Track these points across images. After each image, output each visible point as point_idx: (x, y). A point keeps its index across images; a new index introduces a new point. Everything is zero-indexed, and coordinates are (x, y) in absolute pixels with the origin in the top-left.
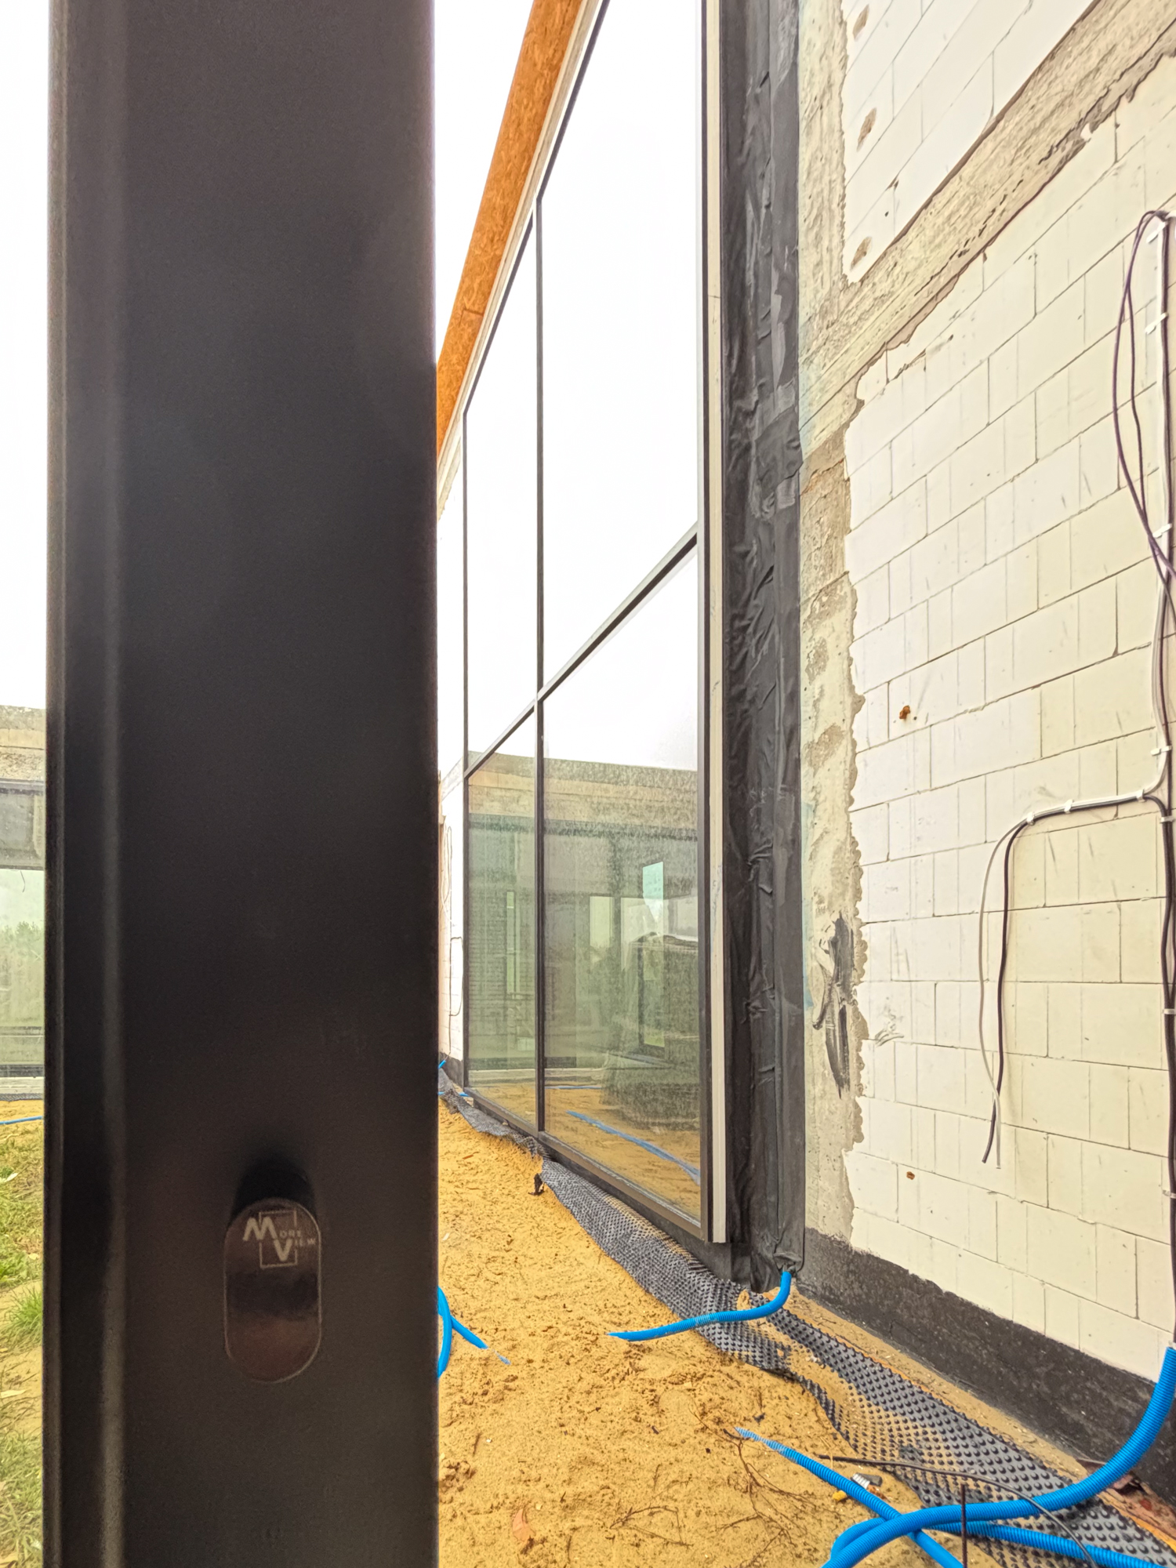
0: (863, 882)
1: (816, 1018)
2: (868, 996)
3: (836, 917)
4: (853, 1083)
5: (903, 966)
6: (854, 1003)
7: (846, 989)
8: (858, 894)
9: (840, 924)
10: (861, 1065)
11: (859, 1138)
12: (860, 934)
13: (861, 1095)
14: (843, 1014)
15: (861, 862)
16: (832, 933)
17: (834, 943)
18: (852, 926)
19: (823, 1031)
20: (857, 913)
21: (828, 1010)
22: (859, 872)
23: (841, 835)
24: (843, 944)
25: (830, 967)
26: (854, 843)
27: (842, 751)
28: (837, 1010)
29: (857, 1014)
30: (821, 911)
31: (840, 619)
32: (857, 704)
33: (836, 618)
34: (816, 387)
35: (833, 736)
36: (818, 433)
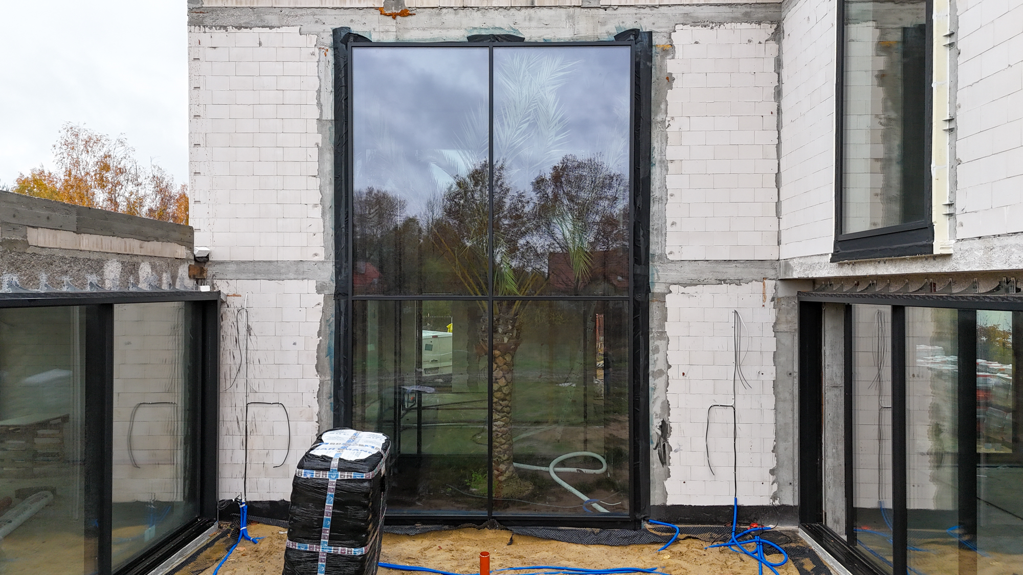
0: (670, 412)
1: (654, 446)
2: (672, 441)
3: (662, 420)
4: (667, 462)
5: (682, 433)
6: (668, 442)
7: (666, 440)
8: (669, 415)
9: (663, 422)
10: (670, 458)
11: (669, 476)
12: (670, 425)
13: (669, 465)
14: (664, 445)
15: (670, 407)
16: (661, 424)
17: (661, 427)
18: (667, 423)
19: (657, 450)
20: (669, 419)
21: (659, 445)
22: (669, 409)
23: (664, 399)
24: (665, 428)
25: (660, 433)
26: (668, 402)
27: (664, 376)
28: (662, 444)
29: (669, 445)
30: (656, 418)
31: (664, 342)
32: (669, 367)
33: (662, 341)
34: (656, 275)
35: (661, 373)
36: (657, 289)
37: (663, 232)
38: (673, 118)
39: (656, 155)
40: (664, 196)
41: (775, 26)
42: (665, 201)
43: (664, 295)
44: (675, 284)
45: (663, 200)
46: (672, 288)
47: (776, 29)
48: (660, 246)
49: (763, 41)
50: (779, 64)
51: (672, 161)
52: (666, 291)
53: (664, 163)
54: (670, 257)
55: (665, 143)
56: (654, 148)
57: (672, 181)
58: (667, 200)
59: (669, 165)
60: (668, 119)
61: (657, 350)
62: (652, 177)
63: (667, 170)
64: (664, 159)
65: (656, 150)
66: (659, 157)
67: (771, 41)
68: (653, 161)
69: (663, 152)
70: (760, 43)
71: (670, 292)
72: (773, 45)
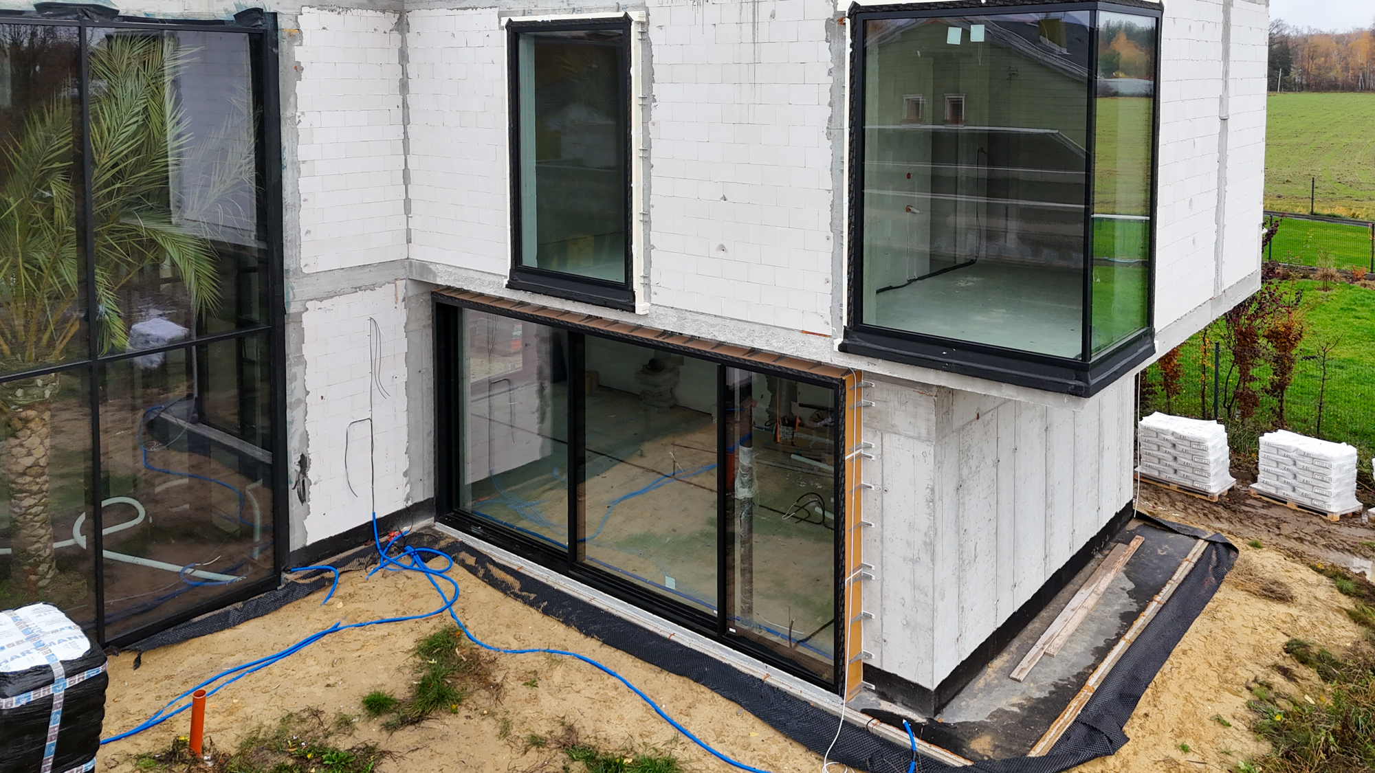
0: (309, 442)
1: (294, 485)
2: (311, 474)
3: (300, 454)
4: (307, 499)
5: (322, 462)
6: (307, 476)
7: (304, 474)
8: (308, 447)
9: (302, 456)
10: (309, 493)
12: (308, 458)
13: (309, 501)
14: (303, 481)
15: (309, 437)
16: (299, 459)
17: (300, 462)
18: (306, 455)
19: (297, 488)
20: (307, 452)
21: (298, 481)
22: (308, 440)
23: (303, 430)
24: (304, 462)
25: (299, 469)
26: (307, 432)
27: (303, 405)
28: (301, 481)
29: (308, 480)
30: (295, 453)
31: (301, 367)
32: (308, 393)
33: (299, 367)
34: (291, 293)
35: (299, 401)
36: (292, 308)
37: (298, 244)
38: (303, 113)
39: (287, 156)
40: (297, 202)
41: (398, 15)
42: (297, 209)
43: (300, 314)
44: (311, 300)
45: (297, 207)
46: (309, 304)
47: (399, 19)
48: (294, 259)
49: (388, 31)
50: (403, 57)
51: (304, 162)
52: (302, 310)
53: (296, 164)
54: (306, 270)
55: (296, 142)
56: (285, 148)
57: (305, 185)
58: (300, 206)
59: (302, 166)
60: (298, 114)
61: (295, 377)
62: (284, 181)
63: (299, 172)
64: (295, 160)
65: (286, 150)
66: (290, 158)
67: (394, 32)
68: (284, 163)
69: (294, 153)
70: (385, 32)
71: (307, 309)
72: (396, 36)
